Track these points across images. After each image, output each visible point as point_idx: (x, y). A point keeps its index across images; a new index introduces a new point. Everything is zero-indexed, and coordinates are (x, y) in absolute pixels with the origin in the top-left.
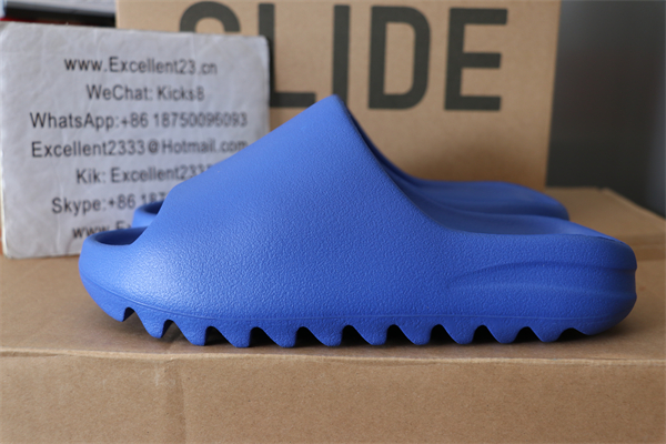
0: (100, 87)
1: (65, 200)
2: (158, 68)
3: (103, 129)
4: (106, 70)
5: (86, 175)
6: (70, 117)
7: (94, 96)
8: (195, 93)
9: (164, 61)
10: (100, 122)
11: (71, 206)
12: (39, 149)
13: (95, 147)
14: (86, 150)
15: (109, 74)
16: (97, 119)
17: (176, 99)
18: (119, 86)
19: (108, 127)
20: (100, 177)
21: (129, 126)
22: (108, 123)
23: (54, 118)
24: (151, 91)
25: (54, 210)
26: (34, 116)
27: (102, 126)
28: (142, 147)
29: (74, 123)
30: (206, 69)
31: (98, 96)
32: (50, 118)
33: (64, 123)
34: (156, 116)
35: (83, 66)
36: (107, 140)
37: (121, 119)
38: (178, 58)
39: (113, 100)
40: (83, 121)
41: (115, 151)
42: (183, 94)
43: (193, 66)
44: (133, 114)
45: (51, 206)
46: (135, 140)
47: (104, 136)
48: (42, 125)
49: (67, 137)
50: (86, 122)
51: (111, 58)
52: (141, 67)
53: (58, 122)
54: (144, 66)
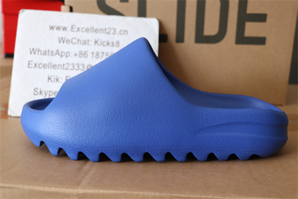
0: (65, 38)
1: (40, 89)
2: (96, 31)
3: (64, 58)
4: (69, 31)
5: (52, 79)
6: (49, 51)
7: (62, 42)
8: (115, 44)
9: (99, 28)
10: (63, 54)
11: (43, 93)
12: (31, 64)
13: (59, 65)
14: (54, 66)
15: (71, 32)
16: (62, 52)
17: (104, 46)
18: (75, 38)
19: (67, 56)
20: (59, 80)
21: (77, 57)
22: (67, 55)
23: (41, 51)
24: (91, 41)
25: (34, 94)
26: (32, 49)
27: (64, 56)
28: (83, 67)
29: (50, 53)
30: (122, 32)
31: (63, 42)
32: (39, 51)
33: (45, 53)
34: (93, 53)
35: (58, 28)
36: (65, 63)
37: (74, 53)
38: (107, 27)
39: (71, 44)
40: (55, 53)
41: (69, 68)
42: (108, 44)
43: (115, 31)
44: (80, 52)
45: (33, 92)
46: (80, 64)
47: (64, 60)
48: (35, 53)
49: (45, 60)
50: (56, 53)
51: (72, 26)
52: (87, 30)
53: (42, 53)
54: (89, 30)
